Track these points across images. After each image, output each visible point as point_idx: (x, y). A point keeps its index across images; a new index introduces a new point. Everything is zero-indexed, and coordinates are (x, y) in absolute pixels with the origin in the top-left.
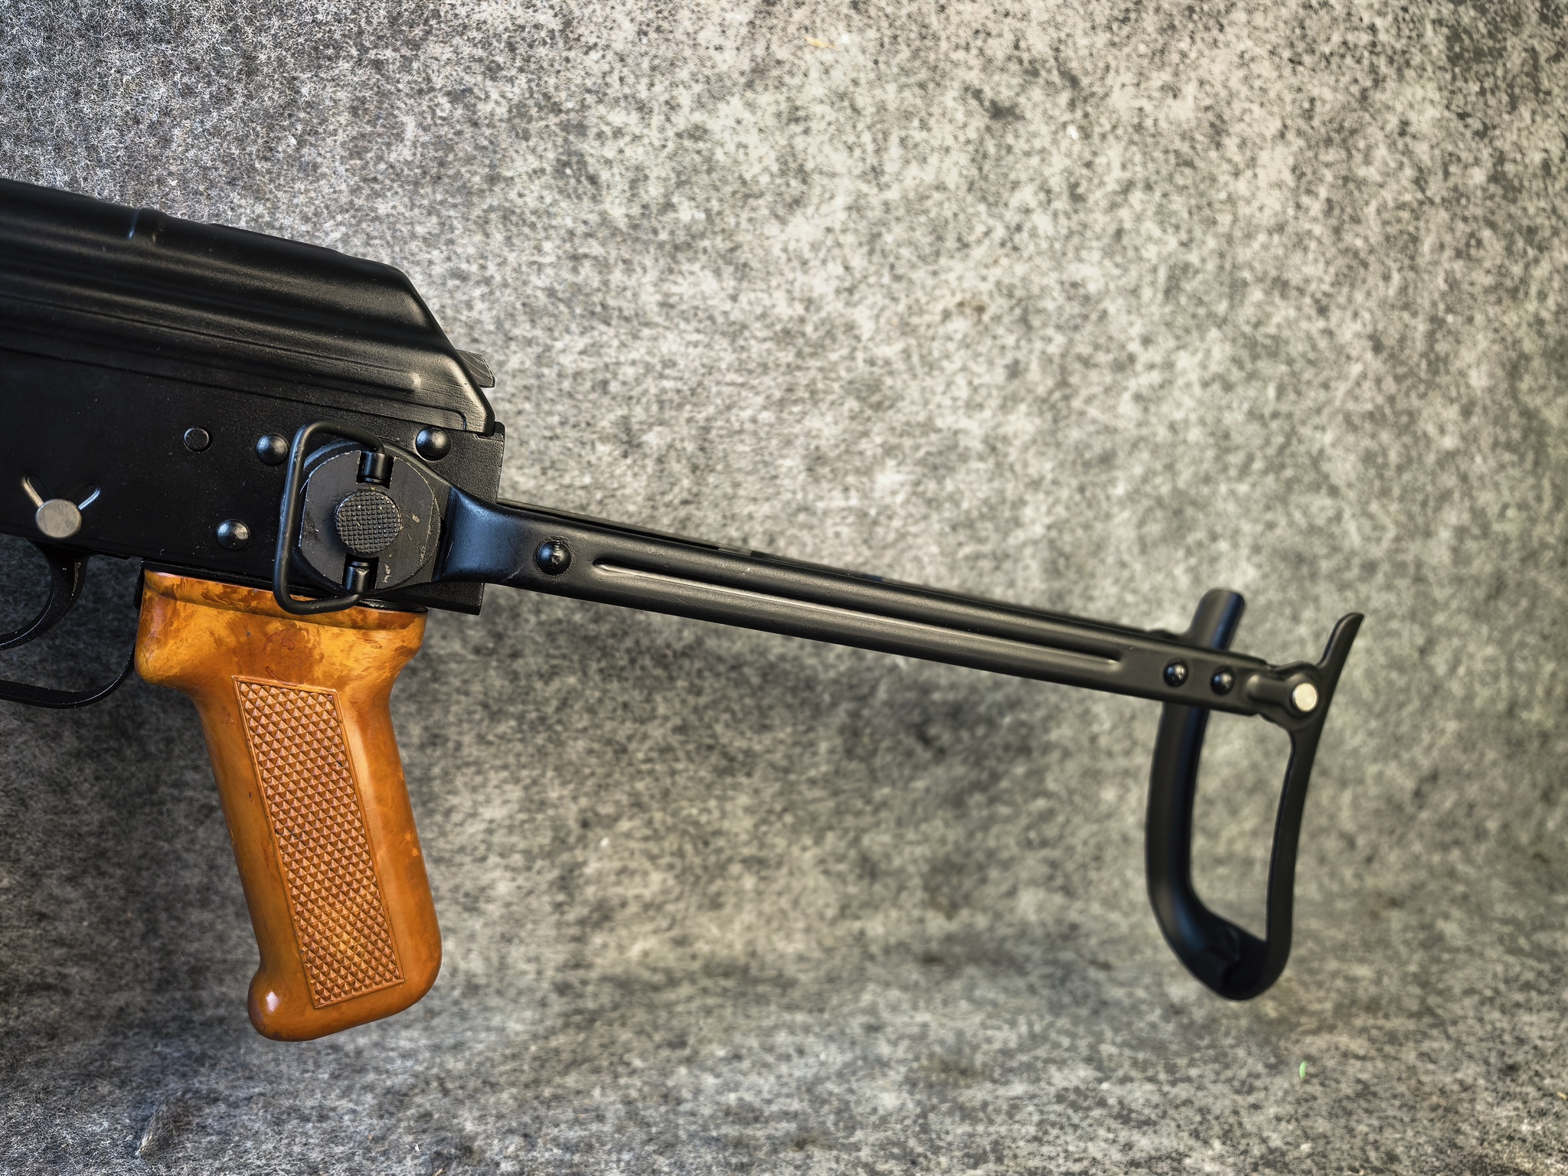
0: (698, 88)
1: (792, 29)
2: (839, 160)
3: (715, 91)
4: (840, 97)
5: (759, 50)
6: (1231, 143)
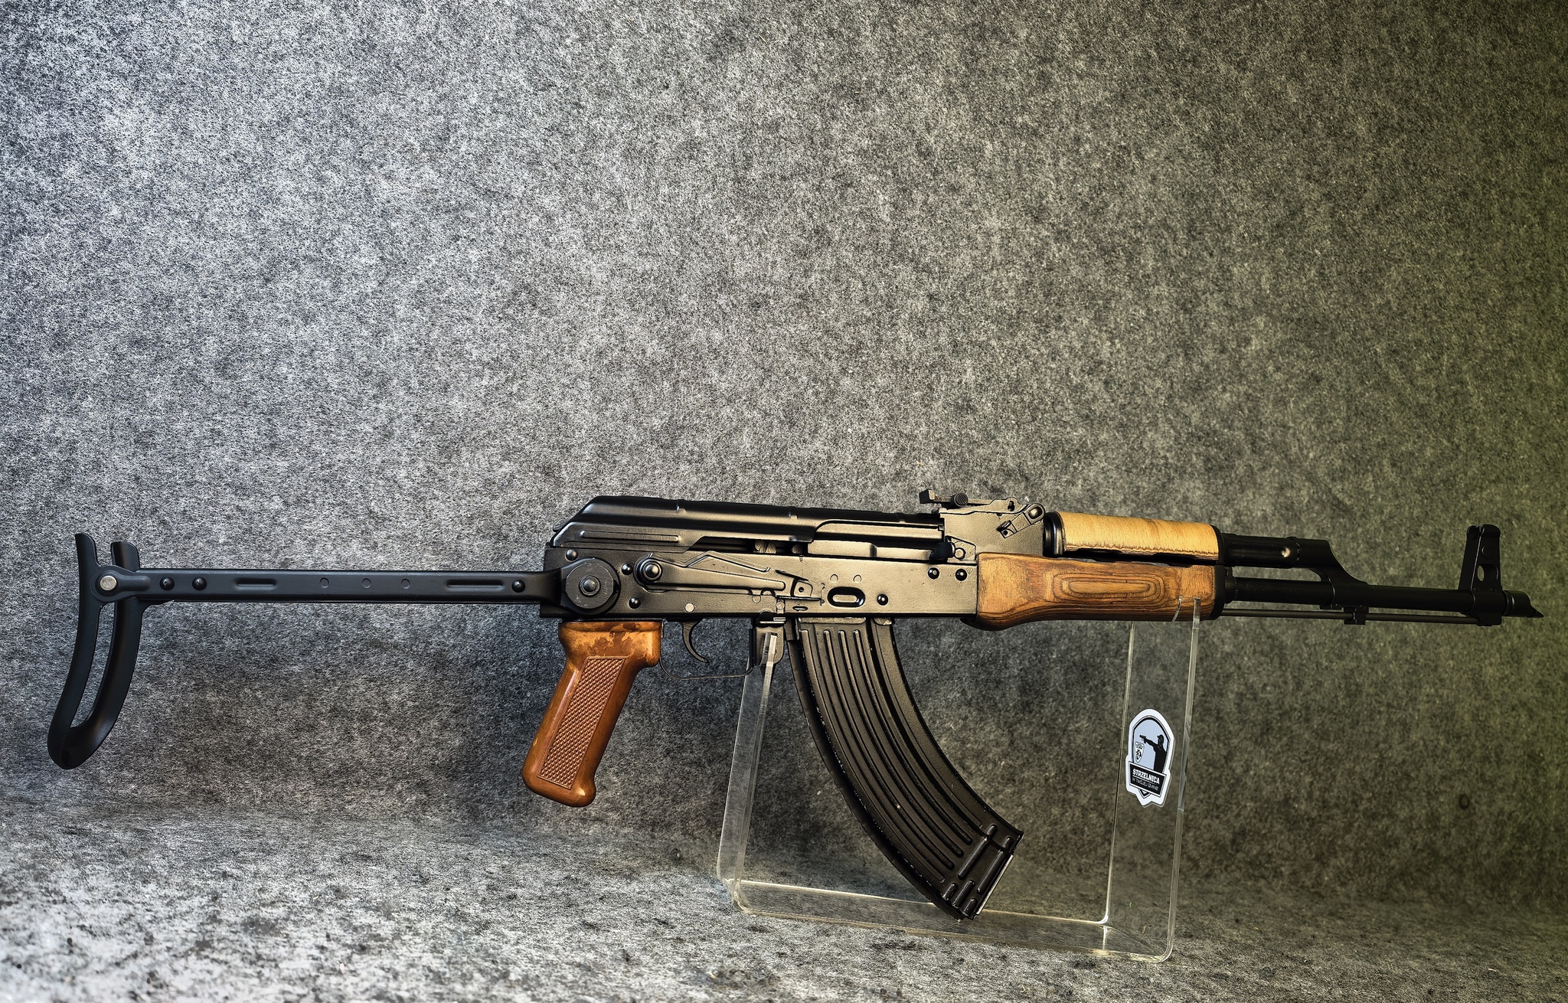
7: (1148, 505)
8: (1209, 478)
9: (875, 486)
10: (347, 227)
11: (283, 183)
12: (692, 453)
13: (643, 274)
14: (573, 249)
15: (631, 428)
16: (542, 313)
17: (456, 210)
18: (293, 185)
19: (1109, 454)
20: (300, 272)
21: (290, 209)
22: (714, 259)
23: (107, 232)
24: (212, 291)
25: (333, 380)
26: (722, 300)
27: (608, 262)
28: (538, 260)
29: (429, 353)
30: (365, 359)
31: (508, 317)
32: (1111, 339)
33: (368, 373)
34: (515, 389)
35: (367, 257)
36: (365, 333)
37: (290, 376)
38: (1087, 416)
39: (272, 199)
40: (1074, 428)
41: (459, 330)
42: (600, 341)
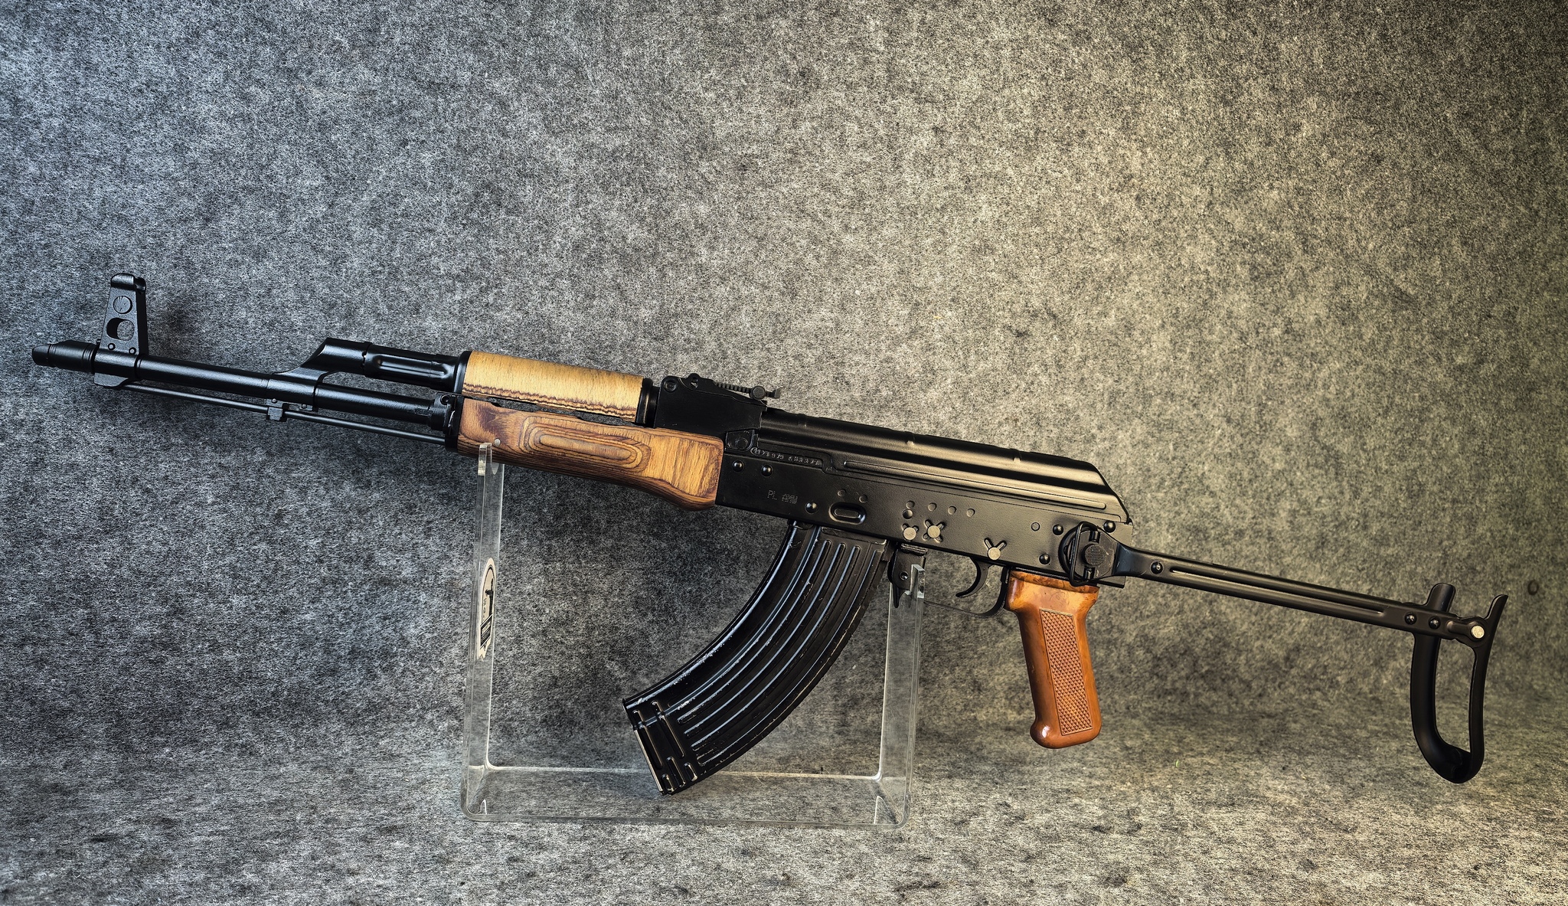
0: (888, 342)
1: (927, 313)
2: (948, 363)
3: (896, 342)
4: (948, 338)
5: (913, 324)
6: (1136, 334)
7: (1189, 327)
8: (1256, 287)
9: (889, 348)
10: (284, 148)
11: (205, 108)
12: (688, 341)
13: (614, 152)
14: (534, 135)
15: (620, 324)
16: (509, 212)
17: (401, 111)
18: (215, 109)
19: (1145, 277)
20: (241, 205)
21: (217, 136)
22: (691, 123)
23: (28, 192)
24: (150, 240)
25: (297, 318)
26: (704, 167)
27: (574, 143)
28: (498, 152)
29: (394, 274)
30: (327, 290)
31: (474, 223)
32: (1142, 149)
33: (332, 306)
34: (491, 300)
35: (311, 179)
36: (324, 263)
37: (251, 321)
38: (1118, 239)
39: (195, 128)
40: (1104, 254)
41: (423, 244)
42: (576, 233)
